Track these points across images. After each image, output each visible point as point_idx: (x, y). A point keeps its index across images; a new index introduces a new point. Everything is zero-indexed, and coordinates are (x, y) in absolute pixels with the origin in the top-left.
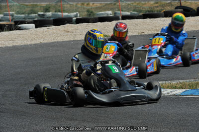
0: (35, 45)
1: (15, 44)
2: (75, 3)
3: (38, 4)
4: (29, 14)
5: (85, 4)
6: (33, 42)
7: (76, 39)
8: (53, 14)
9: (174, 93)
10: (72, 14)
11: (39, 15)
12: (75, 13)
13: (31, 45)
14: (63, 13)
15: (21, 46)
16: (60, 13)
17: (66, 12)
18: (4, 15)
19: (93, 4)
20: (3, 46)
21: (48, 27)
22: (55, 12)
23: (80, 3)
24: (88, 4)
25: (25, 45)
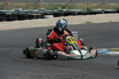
0: (48, 27)
1: (38, 26)
2: (83, 4)
3: (62, 4)
4: (53, 10)
5: (89, 5)
6: (48, 26)
7: (73, 24)
8: (67, 10)
9: (116, 54)
10: (78, 10)
11: (59, 10)
12: (80, 10)
13: (46, 27)
14: (73, 10)
15: (41, 27)
16: (71, 10)
17: (75, 9)
18: (39, 10)
19: (94, 4)
20: (30, 27)
21: (58, 17)
22: (68, 9)
23: (86, 4)
24: (90, 5)
25: (43, 27)
